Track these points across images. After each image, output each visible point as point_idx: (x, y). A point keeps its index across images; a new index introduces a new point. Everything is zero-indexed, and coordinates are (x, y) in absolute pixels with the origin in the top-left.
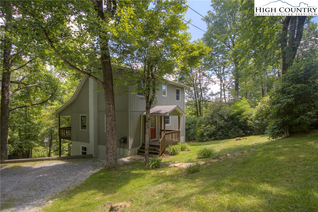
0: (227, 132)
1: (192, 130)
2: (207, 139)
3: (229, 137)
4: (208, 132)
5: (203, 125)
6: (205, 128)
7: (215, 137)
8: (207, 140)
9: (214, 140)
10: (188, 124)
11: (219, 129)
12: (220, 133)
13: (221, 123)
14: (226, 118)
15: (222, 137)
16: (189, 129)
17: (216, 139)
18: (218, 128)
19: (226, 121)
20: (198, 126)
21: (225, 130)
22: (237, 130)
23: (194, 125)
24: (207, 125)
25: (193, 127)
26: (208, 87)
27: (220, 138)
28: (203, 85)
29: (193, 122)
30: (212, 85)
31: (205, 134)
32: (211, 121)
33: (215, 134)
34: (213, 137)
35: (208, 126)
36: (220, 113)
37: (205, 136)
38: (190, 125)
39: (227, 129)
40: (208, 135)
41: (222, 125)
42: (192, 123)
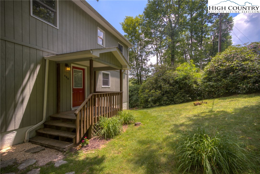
0: (173, 97)
1: (135, 96)
2: (152, 105)
3: (174, 102)
4: (153, 98)
5: (147, 91)
6: (149, 93)
7: (160, 102)
8: (152, 107)
9: (159, 106)
10: (131, 91)
11: (163, 95)
12: (165, 98)
13: (166, 87)
14: (171, 81)
15: (167, 102)
16: (132, 95)
17: (161, 105)
18: (162, 93)
19: (171, 85)
20: (142, 92)
21: (170, 95)
22: (183, 94)
23: (137, 92)
24: (150, 90)
25: (135, 93)
26: (148, 58)
27: (165, 103)
28: (143, 57)
29: (136, 88)
30: (152, 57)
31: (149, 100)
32: (155, 86)
33: (160, 99)
34: (158, 102)
35: (152, 91)
36: (164, 77)
37: (150, 102)
38: (132, 91)
39: (172, 94)
40: (152, 100)
41: (168, 90)
42: (135, 90)
